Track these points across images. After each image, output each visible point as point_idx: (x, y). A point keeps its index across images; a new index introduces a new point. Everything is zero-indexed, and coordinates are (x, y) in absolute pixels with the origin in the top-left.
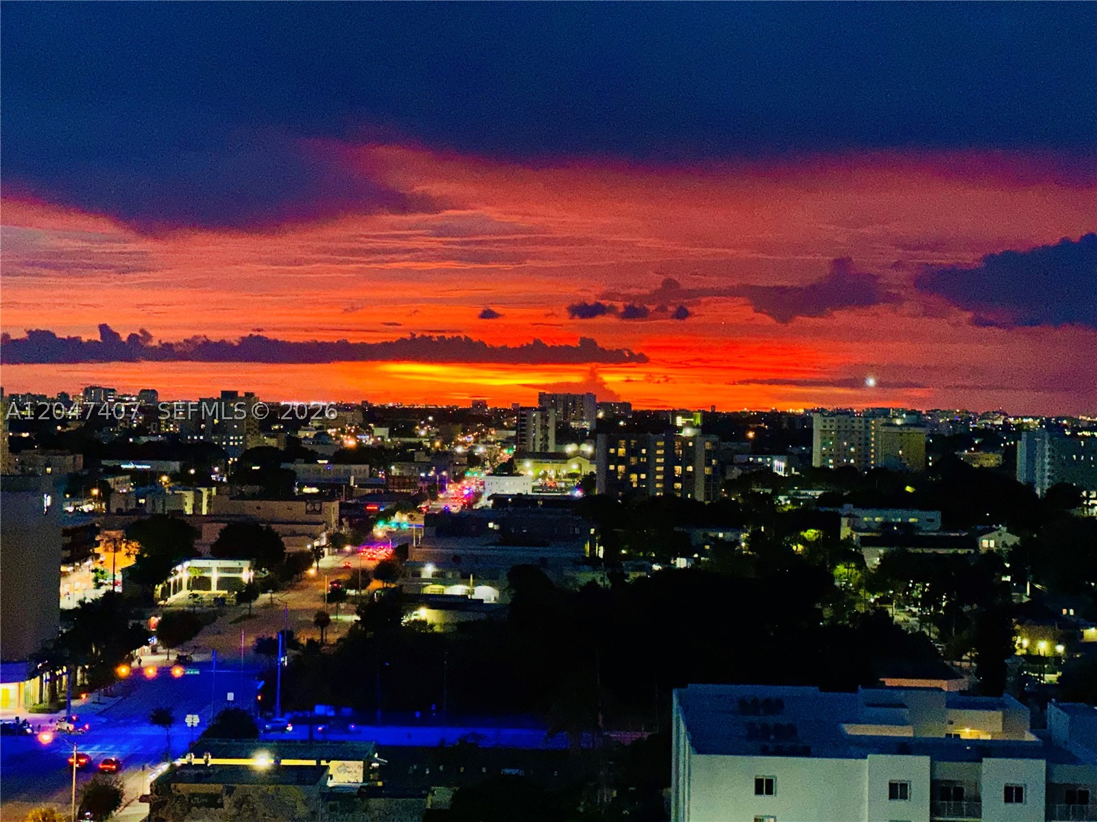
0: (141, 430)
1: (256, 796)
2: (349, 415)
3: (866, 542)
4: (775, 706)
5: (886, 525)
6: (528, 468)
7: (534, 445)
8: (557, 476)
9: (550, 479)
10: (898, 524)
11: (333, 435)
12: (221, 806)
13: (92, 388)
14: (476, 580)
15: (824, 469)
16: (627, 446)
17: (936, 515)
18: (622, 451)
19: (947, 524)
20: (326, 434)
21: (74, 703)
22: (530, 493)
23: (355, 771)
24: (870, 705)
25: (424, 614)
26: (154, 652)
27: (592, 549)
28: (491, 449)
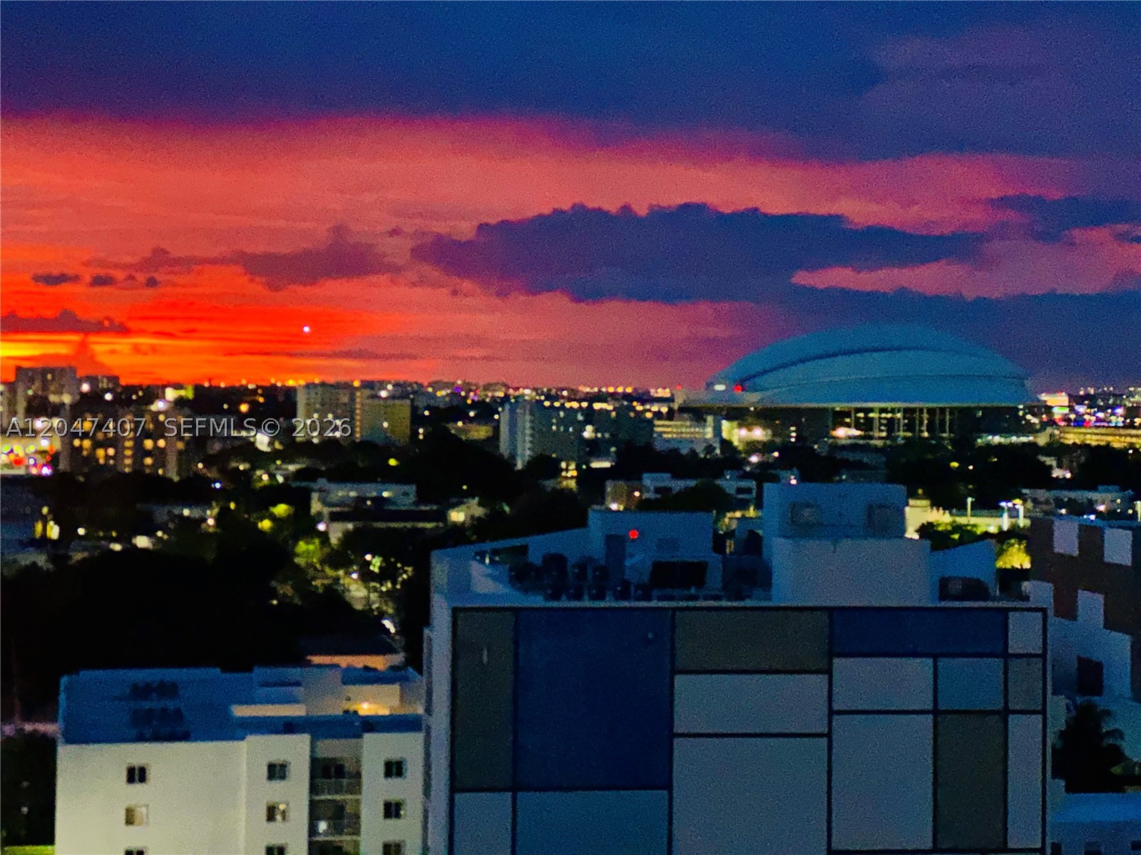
4: (168, 690)
5: (361, 500)
10: (372, 499)
15: (309, 443)
17: (412, 489)
19: (422, 498)
27: (45, 529)
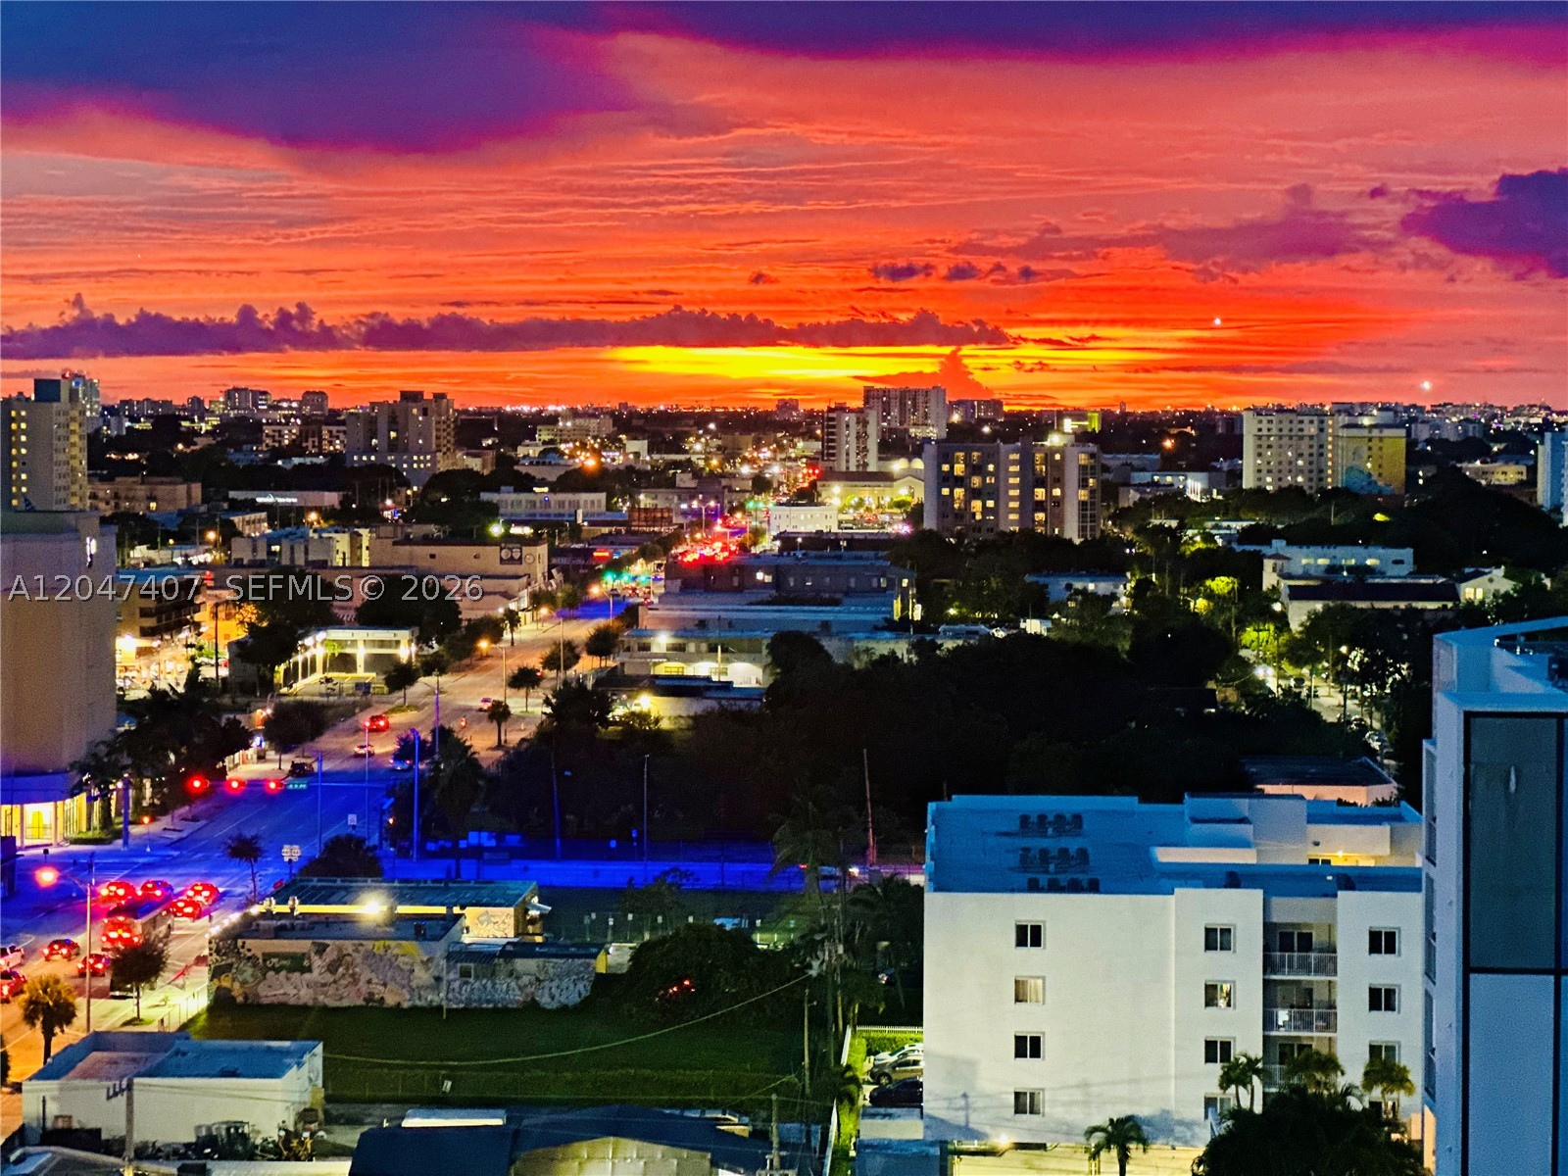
0: (296, 448)
1: (358, 958)
2: (593, 423)
3: (1297, 594)
4: (1074, 823)
5: (1333, 569)
6: (835, 494)
7: (847, 461)
8: (879, 506)
9: (868, 509)
10: (1350, 569)
11: (567, 451)
12: (309, 970)
13: (236, 390)
14: (726, 655)
15: (1260, 491)
16: (967, 462)
17: (1407, 554)
18: (959, 469)
19: (1422, 567)
20: (557, 451)
21: (134, 830)
22: (835, 529)
23: (504, 922)
24: (1196, 821)
25: (647, 703)
26: (261, 757)
27: (905, 608)
28: (790, 468)
